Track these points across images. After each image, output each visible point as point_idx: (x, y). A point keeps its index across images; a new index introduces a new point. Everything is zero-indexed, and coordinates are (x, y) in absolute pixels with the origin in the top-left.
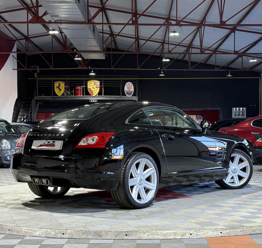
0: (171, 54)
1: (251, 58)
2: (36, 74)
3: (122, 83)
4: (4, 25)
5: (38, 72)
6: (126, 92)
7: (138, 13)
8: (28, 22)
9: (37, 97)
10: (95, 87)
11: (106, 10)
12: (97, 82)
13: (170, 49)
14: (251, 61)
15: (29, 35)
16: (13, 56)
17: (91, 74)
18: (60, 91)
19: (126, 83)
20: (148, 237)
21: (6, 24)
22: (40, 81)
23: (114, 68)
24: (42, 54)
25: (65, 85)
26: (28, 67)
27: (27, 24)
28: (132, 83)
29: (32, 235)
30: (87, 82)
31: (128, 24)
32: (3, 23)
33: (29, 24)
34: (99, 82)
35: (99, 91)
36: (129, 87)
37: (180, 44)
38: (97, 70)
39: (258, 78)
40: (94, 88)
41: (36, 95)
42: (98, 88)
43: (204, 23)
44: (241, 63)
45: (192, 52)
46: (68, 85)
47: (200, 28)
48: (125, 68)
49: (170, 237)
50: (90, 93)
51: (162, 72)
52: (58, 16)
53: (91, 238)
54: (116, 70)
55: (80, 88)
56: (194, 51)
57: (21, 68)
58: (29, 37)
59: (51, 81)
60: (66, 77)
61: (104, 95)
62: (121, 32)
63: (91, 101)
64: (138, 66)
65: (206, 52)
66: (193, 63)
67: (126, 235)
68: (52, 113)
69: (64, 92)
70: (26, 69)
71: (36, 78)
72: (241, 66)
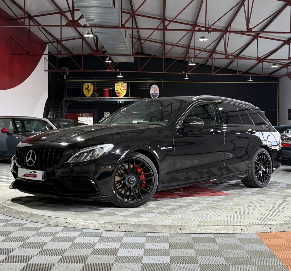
0: (197, 59)
1: (273, 64)
2: (65, 76)
3: (148, 85)
4: (38, 28)
5: (67, 73)
6: (152, 94)
7: (166, 19)
8: (61, 26)
9: (66, 98)
10: (122, 88)
11: (136, 16)
12: (124, 84)
13: (196, 54)
14: (273, 66)
15: (62, 37)
16: (44, 58)
17: (119, 76)
18: (89, 92)
19: (151, 86)
20: (201, 231)
21: (40, 27)
22: (69, 82)
23: (141, 71)
24: (73, 56)
25: (94, 87)
26: (58, 69)
27: (60, 28)
28: (158, 86)
29: (89, 228)
30: (115, 84)
31: (157, 29)
32: (37, 26)
33: (62, 28)
34: (126, 84)
35: (126, 94)
36: (155, 90)
37: (205, 50)
38: (125, 72)
39: (276, 83)
40: (121, 90)
41: (66, 96)
42: (125, 90)
43: (229, 30)
44: (262, 69)
45: (216, 57)
46: (96, 86)
47: (225, 35)
48: (151, 71)
49: (223, 232)
50: (117, 95)
51: (187, 76)
52: (93, 20)
53: (147, 231)
54: (143, 73)
55: (107, 90)
56: (217, 56)
57: (52, 70)
58: (62, 40)
59: (80, 83)
60: (95, 79)
61: (130, 97)
62: (149, 38)
63: (118, 102)
64: (164, 70)
65: (230, 57)
66: (216, 68)
67: (180, 229)
68: (79, 113)
69: (92, 94)
70: (56, 71)
71: (65, 79)
72: (262, 72)
